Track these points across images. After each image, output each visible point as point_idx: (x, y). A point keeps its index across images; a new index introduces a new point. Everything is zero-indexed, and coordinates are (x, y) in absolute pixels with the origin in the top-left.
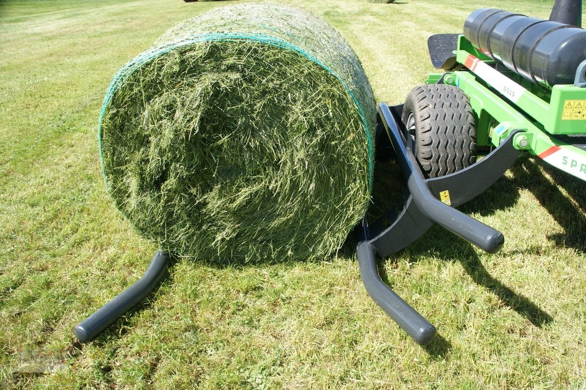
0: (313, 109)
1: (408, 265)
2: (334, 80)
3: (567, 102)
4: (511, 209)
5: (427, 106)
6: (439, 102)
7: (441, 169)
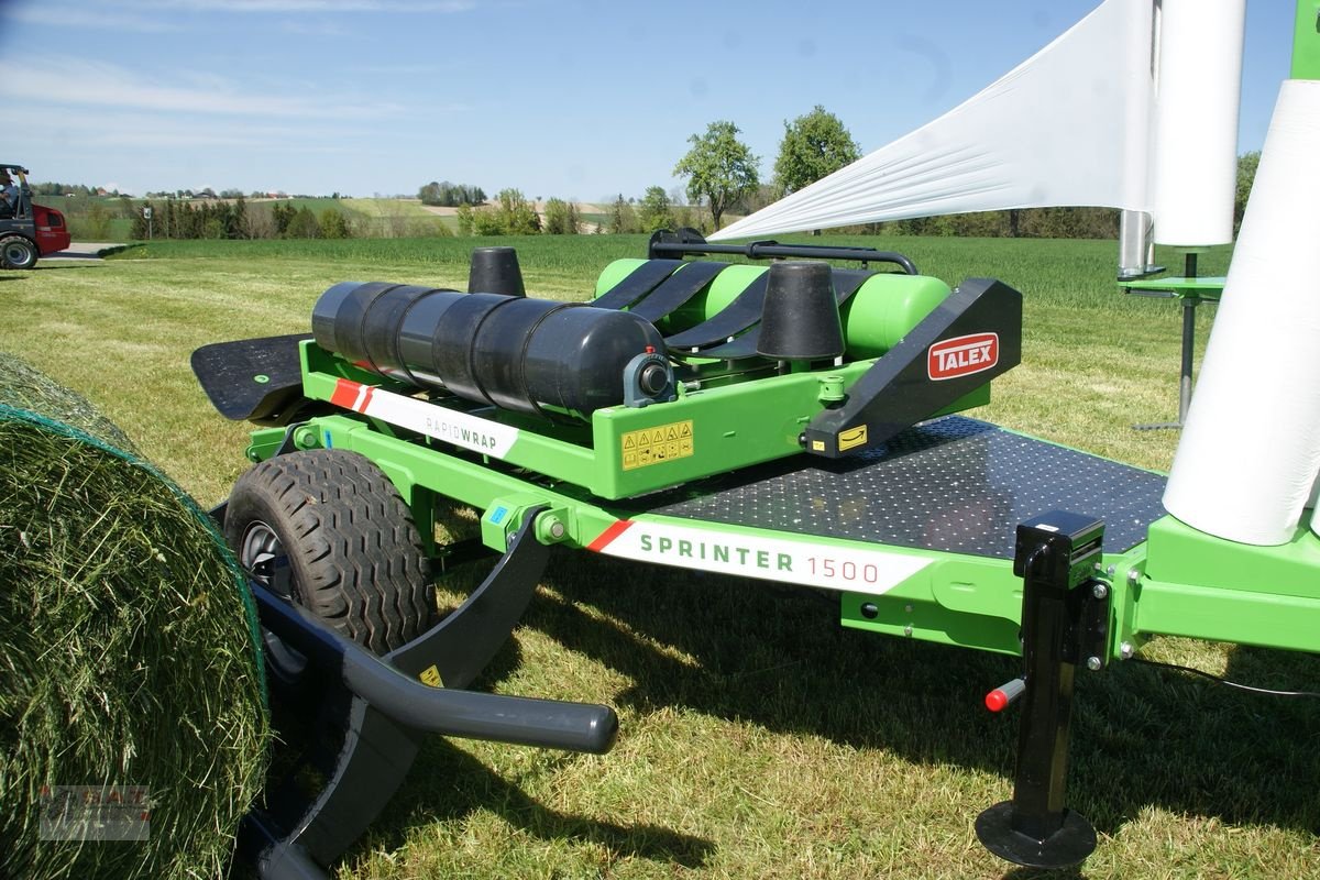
0: (108, 561)
1: (391, 858)
2: (143, 477)
3: (625, 438)
4: (520, 672)
5: (305, 503)
6: (329, 487)
7: (373, 631)
